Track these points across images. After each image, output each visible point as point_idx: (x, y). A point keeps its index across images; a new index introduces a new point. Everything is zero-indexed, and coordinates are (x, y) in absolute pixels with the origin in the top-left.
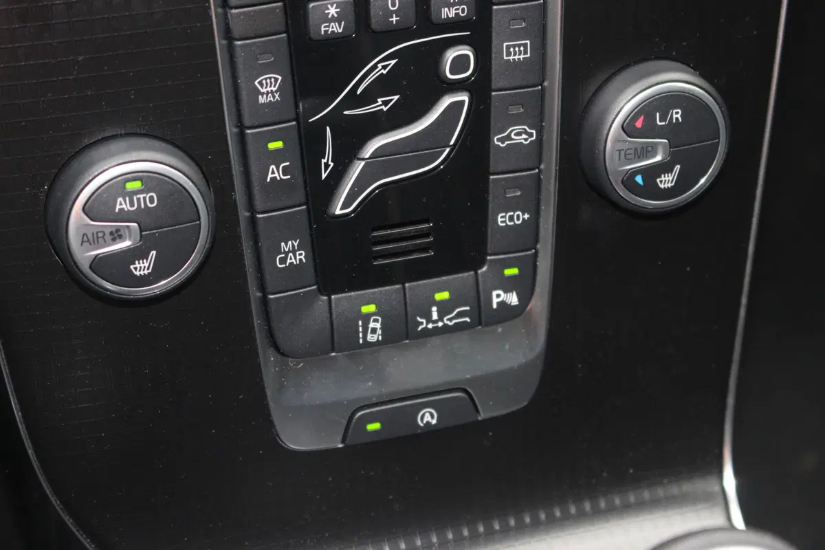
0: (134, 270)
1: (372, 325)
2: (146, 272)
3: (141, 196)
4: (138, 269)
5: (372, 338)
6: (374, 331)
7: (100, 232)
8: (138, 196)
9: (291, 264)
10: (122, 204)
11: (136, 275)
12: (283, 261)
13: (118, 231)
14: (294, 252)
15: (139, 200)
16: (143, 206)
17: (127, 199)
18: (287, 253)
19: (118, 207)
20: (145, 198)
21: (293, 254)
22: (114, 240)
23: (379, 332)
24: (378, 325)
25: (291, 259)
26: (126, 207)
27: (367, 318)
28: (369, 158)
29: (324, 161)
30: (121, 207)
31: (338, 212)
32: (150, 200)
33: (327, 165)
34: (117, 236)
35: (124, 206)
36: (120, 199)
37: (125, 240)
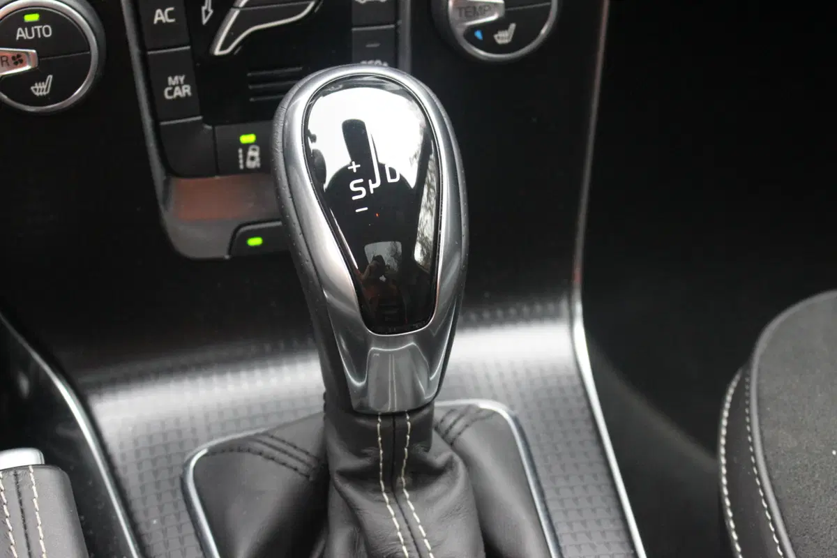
0: (34, 91)
1: (251, 153)
2: (45, 93)
3: (38, 27)
4: (38, 90)
5: (250, 164)
6: (253, 158)
7: (4, 56)
8: (35, 27)
9: (178, 97)
10: (21, 34)
11: (36, 96)
12: (171, 93)
13: (19, 56)
14: (180, 85)
15: (36, 30)
16: (39, 36)
17: (26, 29)
18: (174, 87)
19: (18, 36)
20: (41, 29)
21: (179, 88)
22: (16, 64)
23: (258, 159)
24: (256, 154)
25: (178, 93)
26: (25, 36)
27: (246, 147)
28: (243, 8)
29: (204, 8)
30: (21, 36)
31: (217, 52)
32: (46, 31)
33: (207, 12)
34: (18, 60)
35: (23, 35)
36: (20, 29)
37: (24, 65)
